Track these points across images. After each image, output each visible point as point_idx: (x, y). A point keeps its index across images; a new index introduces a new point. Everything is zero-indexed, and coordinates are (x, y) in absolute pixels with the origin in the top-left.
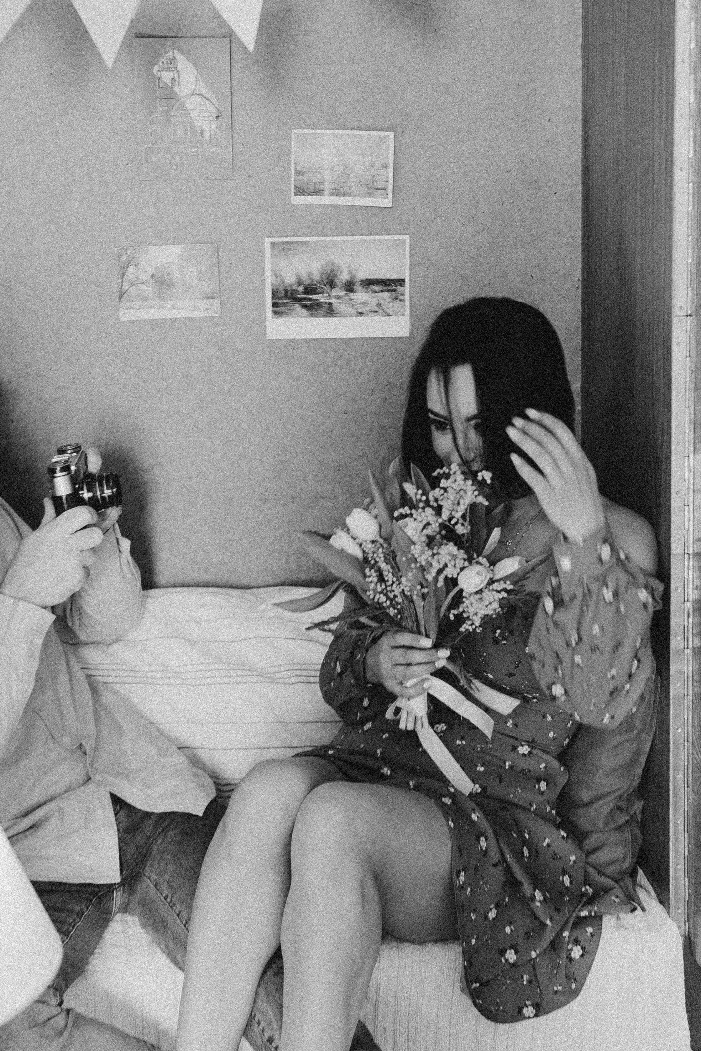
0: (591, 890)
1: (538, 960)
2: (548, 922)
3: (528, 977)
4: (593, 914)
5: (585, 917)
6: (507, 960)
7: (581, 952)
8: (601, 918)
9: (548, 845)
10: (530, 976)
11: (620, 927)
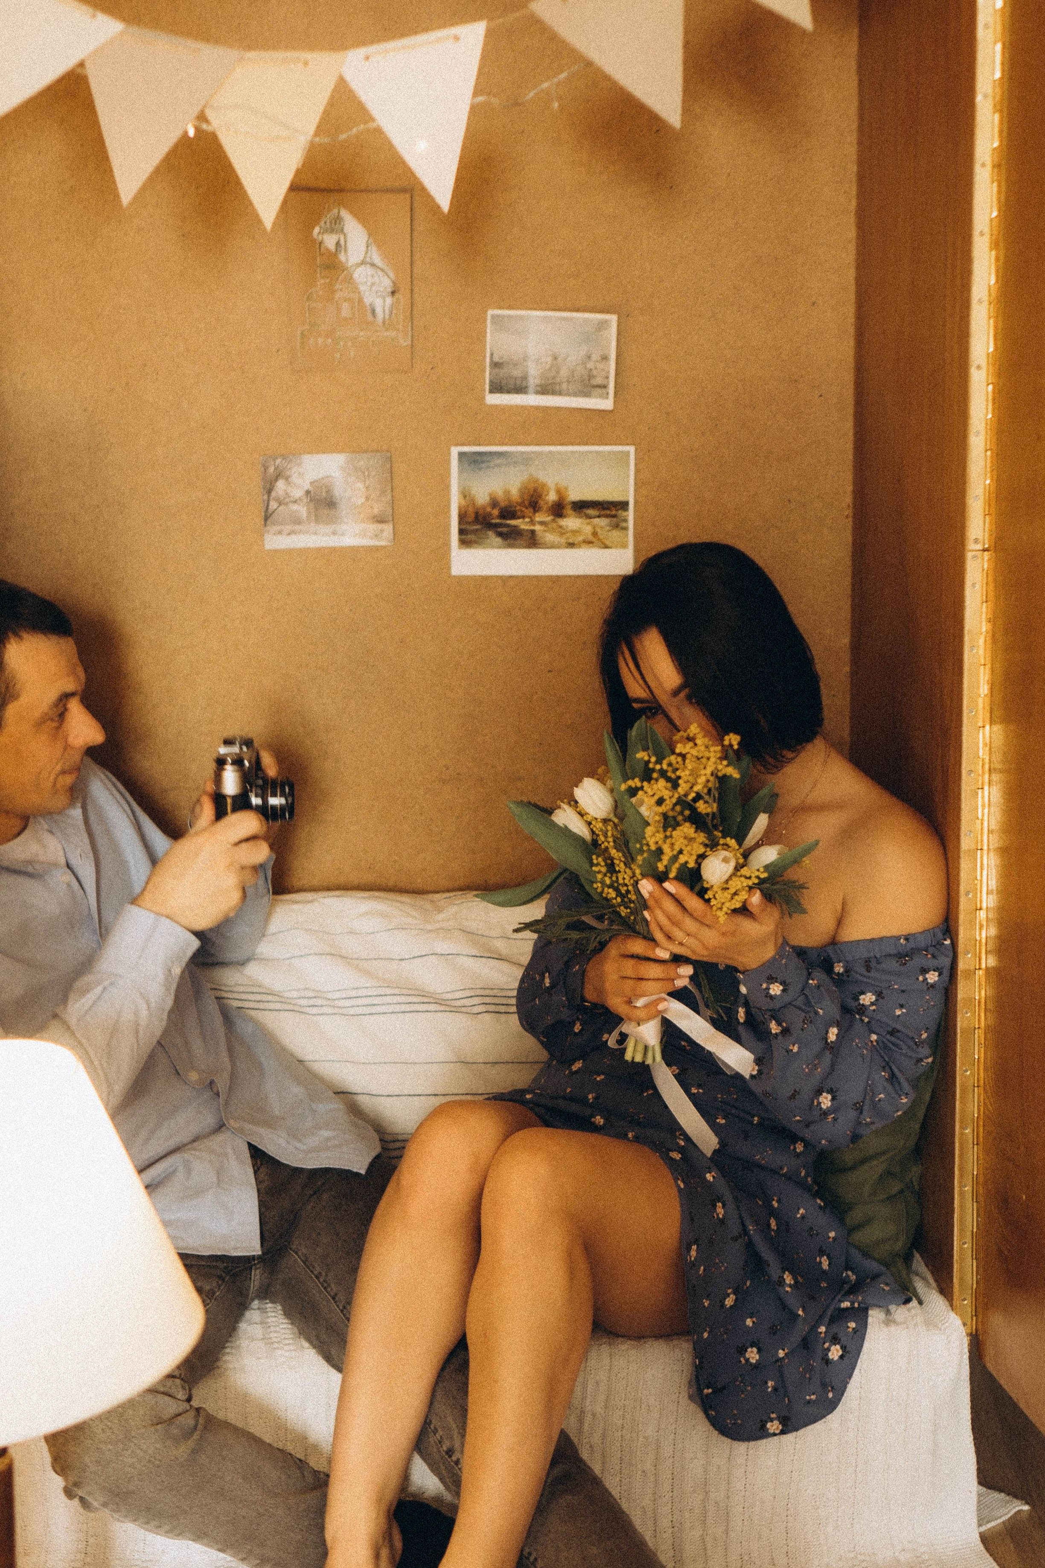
0: (854, 1277)
1: (786, 1361)
2: (800, 1312)
3: (773, 1383)
4: (856, 1305)
5: (847, 1309)
6: (747, 1360)
7: (840, 1353)
8: (866, 1310)
9: (803, 1217)
10: (775, 1382)
11: (889, 1321)
